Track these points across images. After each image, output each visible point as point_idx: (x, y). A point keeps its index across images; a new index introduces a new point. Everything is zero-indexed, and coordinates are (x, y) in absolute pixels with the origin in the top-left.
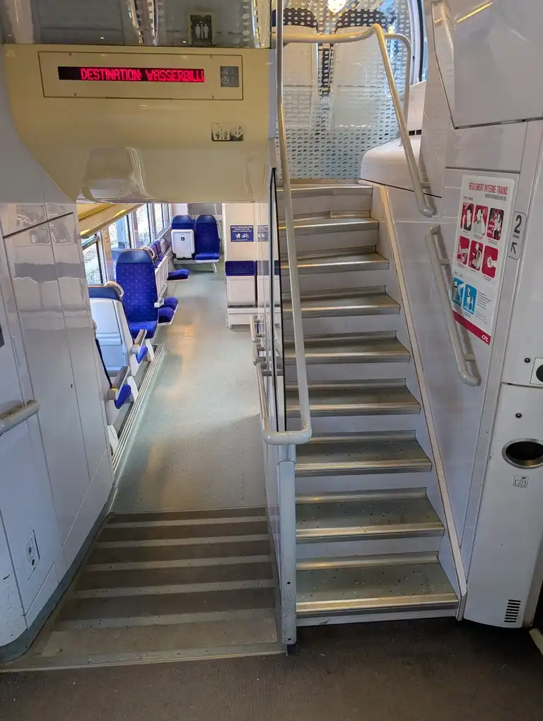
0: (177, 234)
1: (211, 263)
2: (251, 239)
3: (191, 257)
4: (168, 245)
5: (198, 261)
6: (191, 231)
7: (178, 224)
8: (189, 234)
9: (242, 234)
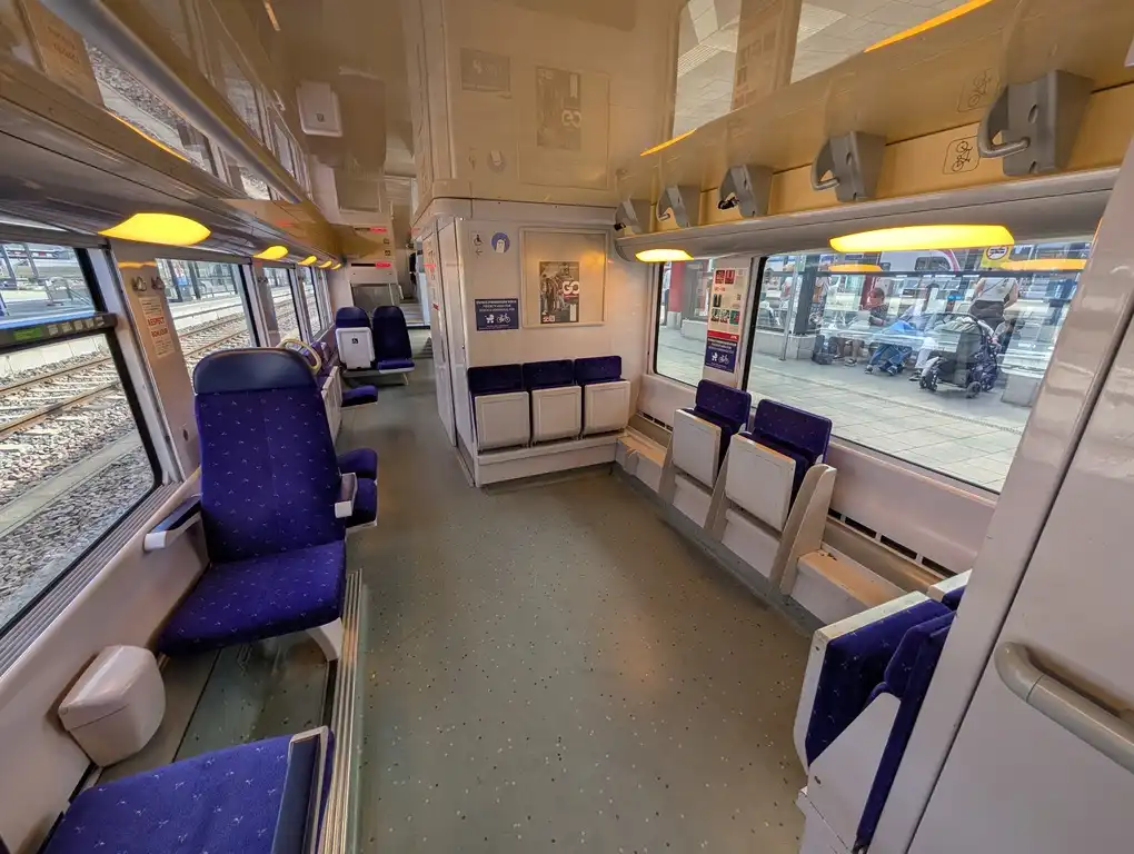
0: (345, 335)
1: (401, 374)
2: (513, 323)
3: (369, 365)
4: (332, 350)
5: (382, 372)
6: (366, 328)
7: (344, 319)
8: (365, 335)
9: (497, 315)
